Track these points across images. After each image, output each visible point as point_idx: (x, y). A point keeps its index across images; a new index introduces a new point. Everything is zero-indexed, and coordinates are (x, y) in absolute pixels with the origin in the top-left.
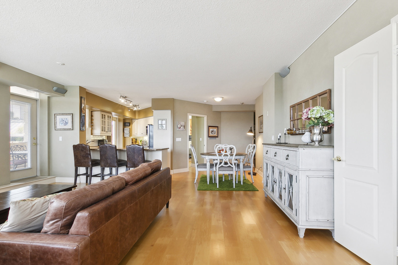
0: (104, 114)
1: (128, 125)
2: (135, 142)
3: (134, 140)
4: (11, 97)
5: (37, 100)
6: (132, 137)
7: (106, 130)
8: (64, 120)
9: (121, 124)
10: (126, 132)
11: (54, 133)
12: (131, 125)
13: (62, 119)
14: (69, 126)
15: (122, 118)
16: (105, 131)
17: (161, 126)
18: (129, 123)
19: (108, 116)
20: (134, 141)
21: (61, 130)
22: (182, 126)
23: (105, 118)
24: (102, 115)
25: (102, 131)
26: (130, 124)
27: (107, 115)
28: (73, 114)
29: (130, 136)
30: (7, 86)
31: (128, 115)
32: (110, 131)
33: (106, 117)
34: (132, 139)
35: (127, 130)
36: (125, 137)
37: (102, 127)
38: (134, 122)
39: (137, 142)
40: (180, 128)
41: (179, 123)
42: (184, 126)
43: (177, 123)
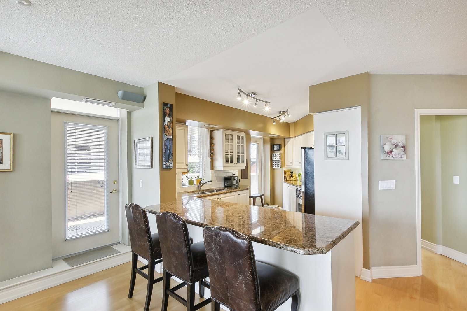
0: (229, 133)
1: (278, 148)
2: (289, 176)
3: (288, 173)
5: (118, 120)
6: (284, 169)
7: (235, 160)
9: (268, 148)
10: (274, 160)
12: (282, 149)
15: (268, 139)
16: (232, 162)
17: (334, 150)
19: (238, 137)
20: (287, 176)
21: (141, 167)
23: (232, 139)
24: (227, 135)
25: (227, 161)
26: (280, 146)
27: (235, 134)
28: (151, 138)
29: (281, 166)
31: (274, 131)
32: (243, 162)
33: (235, 138)
34: (284, 172)
35: (276, 157)
36: (274, 169)
37: (227, 156)
38: (288, 143)
39: (292, 177)
40: (391, 152)
41: (387, 138)
42: (403, 147)
43: (382, 138)
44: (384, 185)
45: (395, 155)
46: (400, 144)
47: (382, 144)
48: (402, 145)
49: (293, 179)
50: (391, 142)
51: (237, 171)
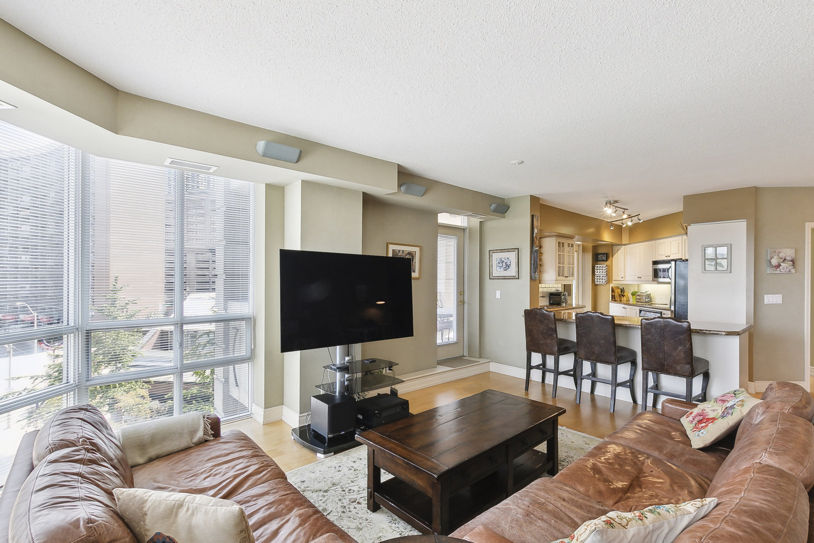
0: (562, 240)
1: (604, 258)
2: (619, 295)
3: (618, 291)
4: (440, 230)
5: (464, 229)
6: (611, 285)
8: (503, 262)
9: (589, 258)
10: (598, 273)
11: (489, 284)
12: (610, 258)
13: (501, 259)
14: (512, 272)
15: (590, 245)
16: (562, 275)
17: (713, 263)
18: (607, 254)
19: (569, 244)
20: (616, 295)
21: (498, 278)
22: (785, 260)
23: (563, 248)
24: (559, 243)
25: (559, 275)
26: (607, 257)
27: (566, 242)
28: (518, 249)
29: (608, 282)
30: (434, 214)
31: (607, 237)
32: (572, 275)
33: (566, 245)
34: (612, 289)
35: (601, 269)
36: (596, 285)
37: (559, 267)
38: (617, 251)
39: (623, 296)
40: (779, 266)
41: (775, 252)
42: (792, 261)
43: (768, 252)
44: (770, 299)
45: (783, 268)
46: (788, 258)
47: (769, 258)
48: (791, 259)
49: (624, 299)
50: (778, 256)
51: (560, 286)
